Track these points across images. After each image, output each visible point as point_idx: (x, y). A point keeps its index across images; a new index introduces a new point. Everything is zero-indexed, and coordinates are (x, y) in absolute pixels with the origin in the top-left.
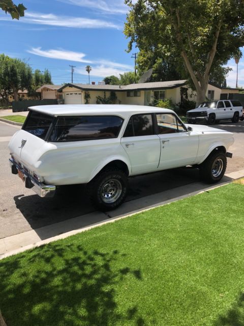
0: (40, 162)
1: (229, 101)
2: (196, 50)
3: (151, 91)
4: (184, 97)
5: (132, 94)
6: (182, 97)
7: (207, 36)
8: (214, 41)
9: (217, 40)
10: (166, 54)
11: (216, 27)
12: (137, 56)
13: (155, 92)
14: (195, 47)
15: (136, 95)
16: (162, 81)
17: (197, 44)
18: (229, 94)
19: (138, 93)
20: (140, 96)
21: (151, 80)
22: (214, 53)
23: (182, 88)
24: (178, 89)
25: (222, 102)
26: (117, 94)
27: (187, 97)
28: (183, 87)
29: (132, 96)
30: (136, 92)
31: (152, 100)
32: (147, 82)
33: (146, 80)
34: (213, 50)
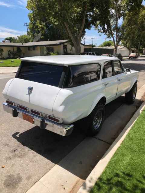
0: (63, 107)
1: (94, 52)
2: (73, 22)
3: (44, 47)
4: (65, 50)
5: (31, 48)
6: (64, 51)
7: (79, 13)
8: (84, 17)
9: (85, 16)
10: (55, 24)
11: (84, 9)
12: (28, 24)
13: (47, 47)
14: (73, 20)
15: (34, 49)
16: (49, 41)
17: (74, 18)
18: (89, 48)
19: (36, 48)
20: (37, 50)
21: (41, 40)
22: (84, 24)
23: (63, 45)
24: (62, 46)
25: (91, 53)
26: (22, 49)
27: (67, 50)
28: (65, 44)
29: (32, 50)
30: (34, 47)
31: (45, 52)
32: (38, 41)
33: (38, 40)
34: (83, 23)
